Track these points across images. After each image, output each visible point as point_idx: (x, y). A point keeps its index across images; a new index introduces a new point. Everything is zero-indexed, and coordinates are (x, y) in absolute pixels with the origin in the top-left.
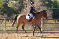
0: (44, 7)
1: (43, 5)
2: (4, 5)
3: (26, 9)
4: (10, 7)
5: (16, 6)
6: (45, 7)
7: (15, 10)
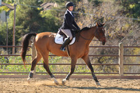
0: (126, 18)
1: (124, 13)
2: (31, 13)
3: (84, 21)
4: (44, 18)
5: (59, 15)
6: (128, 16)
7: (57, 24)
